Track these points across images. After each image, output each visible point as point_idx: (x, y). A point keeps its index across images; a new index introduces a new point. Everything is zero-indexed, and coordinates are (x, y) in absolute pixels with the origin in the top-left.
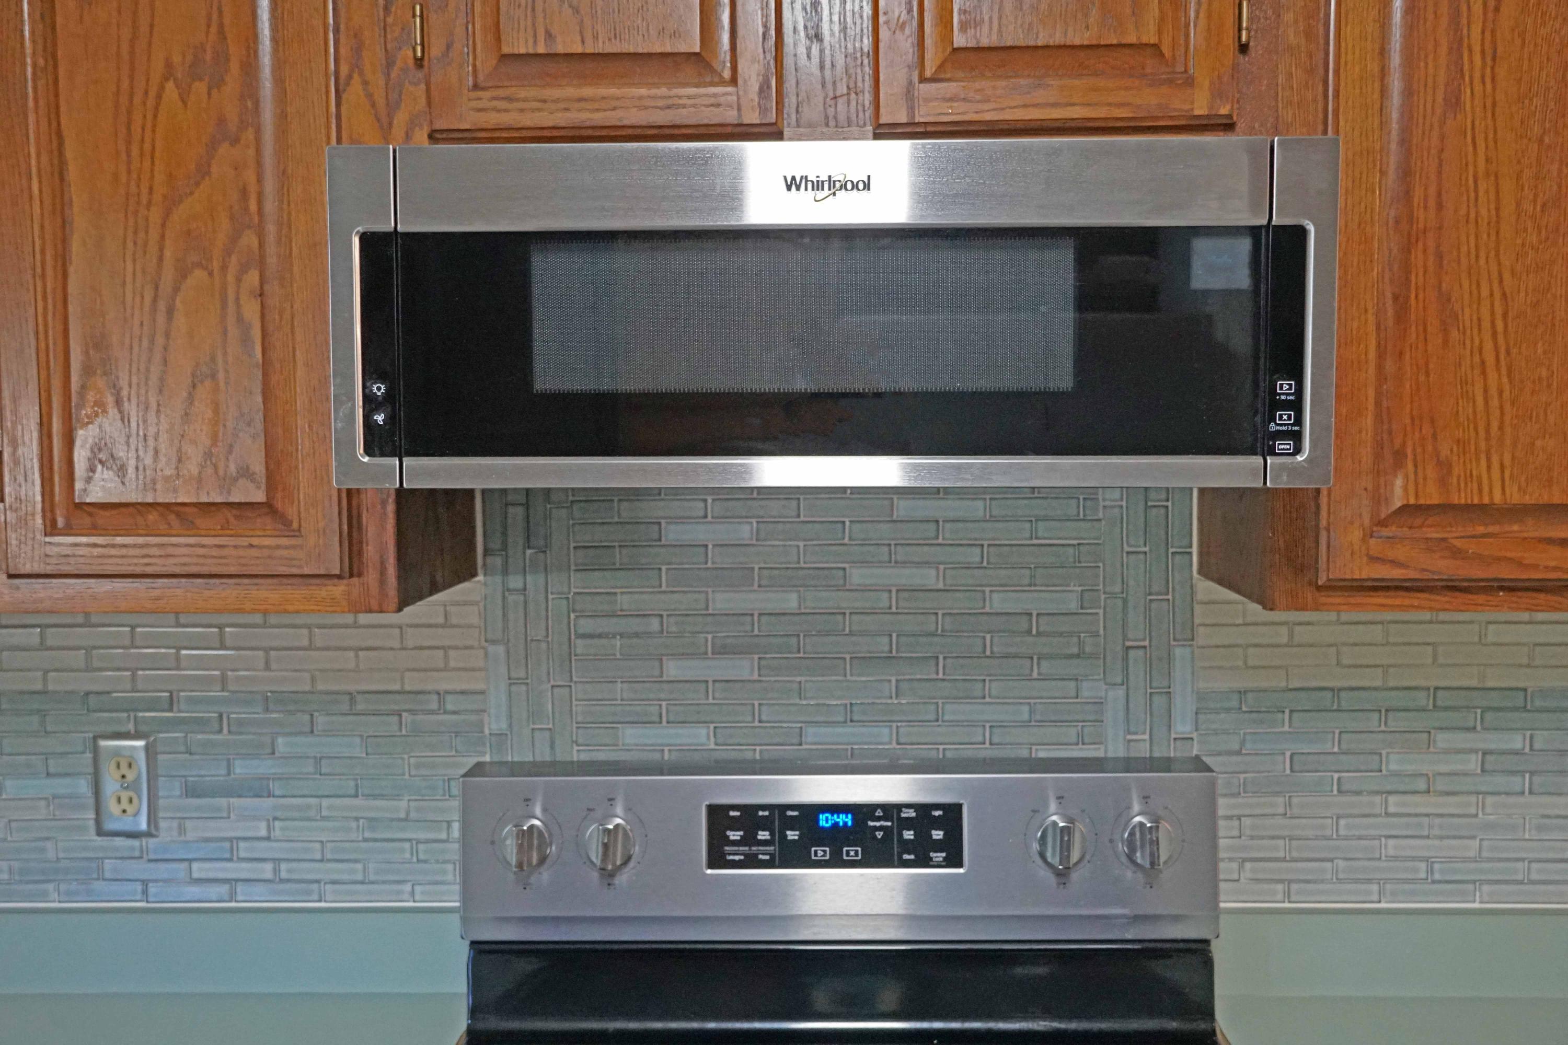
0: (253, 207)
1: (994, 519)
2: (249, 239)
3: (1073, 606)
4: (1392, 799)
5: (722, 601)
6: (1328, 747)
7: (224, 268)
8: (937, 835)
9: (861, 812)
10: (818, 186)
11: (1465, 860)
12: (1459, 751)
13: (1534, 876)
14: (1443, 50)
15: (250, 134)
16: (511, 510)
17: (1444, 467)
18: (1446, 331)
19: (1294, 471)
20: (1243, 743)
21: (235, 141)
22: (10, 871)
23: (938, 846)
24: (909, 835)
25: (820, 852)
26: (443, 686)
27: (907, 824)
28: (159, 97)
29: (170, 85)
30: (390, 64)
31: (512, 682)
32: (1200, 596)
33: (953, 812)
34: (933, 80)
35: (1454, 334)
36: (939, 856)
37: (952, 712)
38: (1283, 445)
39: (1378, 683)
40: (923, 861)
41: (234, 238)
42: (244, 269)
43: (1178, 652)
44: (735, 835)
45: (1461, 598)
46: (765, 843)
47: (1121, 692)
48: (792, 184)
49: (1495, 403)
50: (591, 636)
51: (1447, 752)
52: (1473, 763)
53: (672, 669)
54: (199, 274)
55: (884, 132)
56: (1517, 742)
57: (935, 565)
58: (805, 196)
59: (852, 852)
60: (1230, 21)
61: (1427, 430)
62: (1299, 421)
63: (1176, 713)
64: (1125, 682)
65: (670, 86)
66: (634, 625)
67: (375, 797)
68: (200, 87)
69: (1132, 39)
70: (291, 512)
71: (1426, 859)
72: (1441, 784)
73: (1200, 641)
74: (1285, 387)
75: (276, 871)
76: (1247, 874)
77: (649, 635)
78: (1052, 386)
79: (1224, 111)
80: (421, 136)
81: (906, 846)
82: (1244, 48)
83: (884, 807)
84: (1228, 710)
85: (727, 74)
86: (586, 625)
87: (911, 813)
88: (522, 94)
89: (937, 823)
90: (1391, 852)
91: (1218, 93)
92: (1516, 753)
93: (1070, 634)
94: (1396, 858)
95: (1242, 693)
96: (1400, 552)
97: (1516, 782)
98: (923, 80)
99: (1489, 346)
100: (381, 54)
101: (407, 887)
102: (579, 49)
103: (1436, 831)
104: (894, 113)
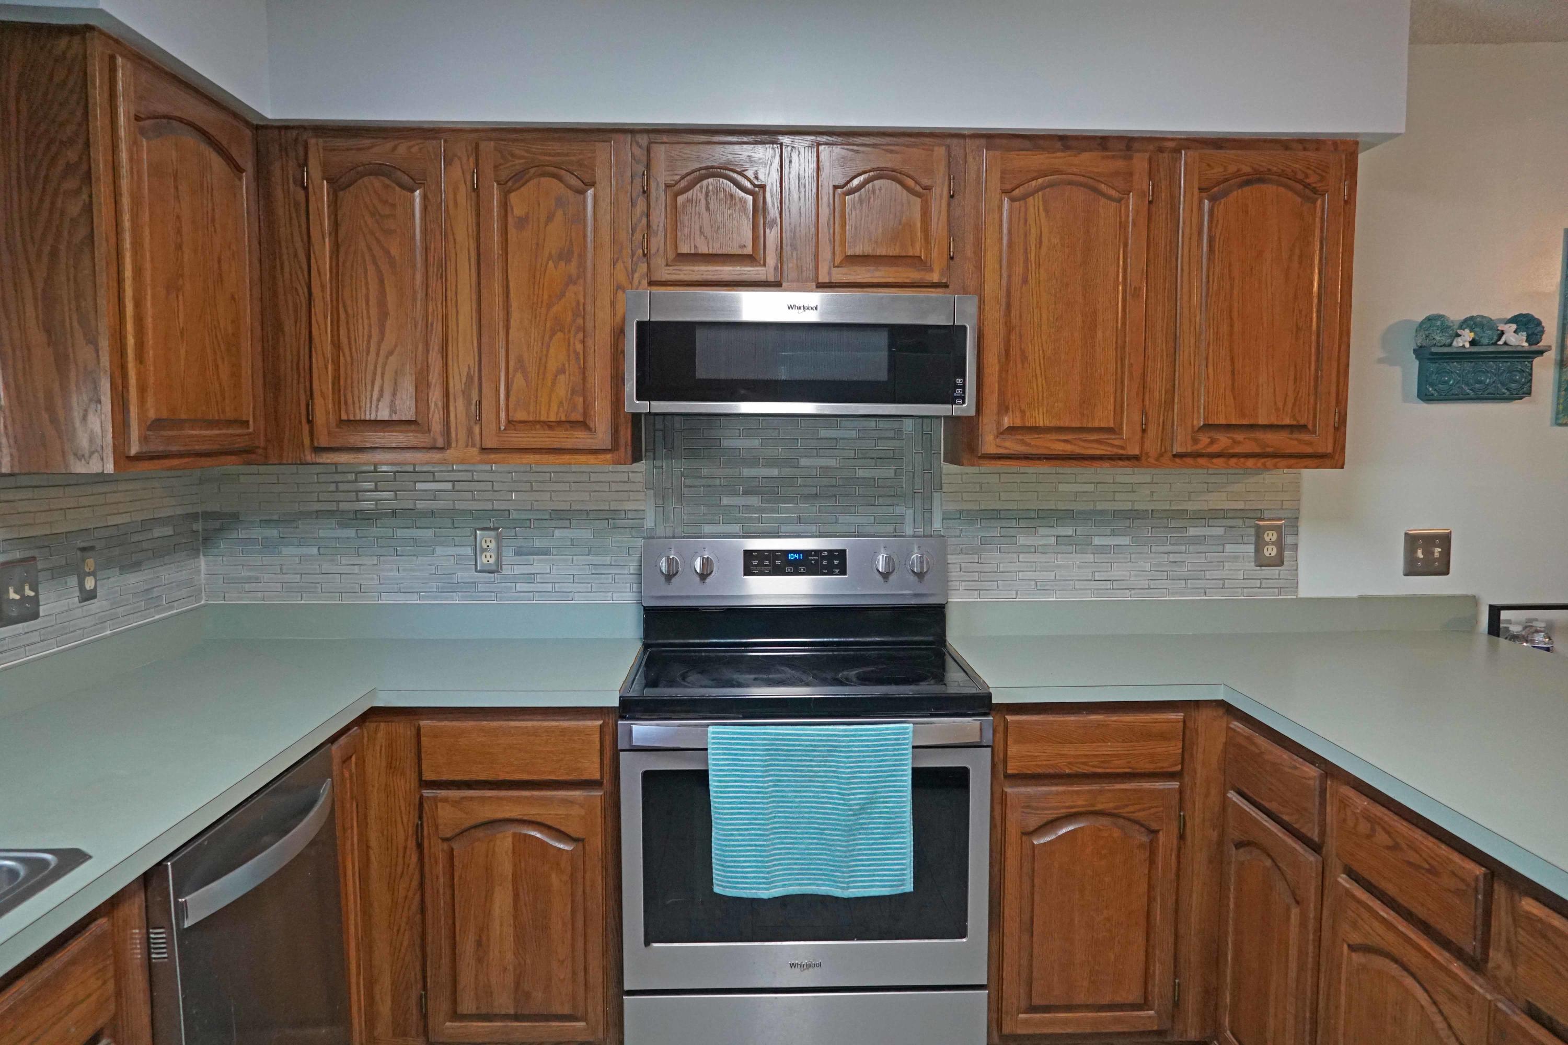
0: (581, 308)
1: (860, 439)
2: (580, 321)
3: (892, 475)
4: (1021, 555)
5: (747, 472)
6: (995, 534)
7: (569, 331)
8: (836, 562)
9: (806, 553)
10: (799, 308)
11: (1050, 580)
12: (1047, 536)
13: (1077, 587)
14: (1021, 262)
15: (581, 281)
16: (657, 433)
17: (1023, 412)
18: (1023, 364)
19: (963, 410)
20: (961, 532)
21: (575, 284)
22: (437, 588)
23: (837, 567)
24: (825, 562)
25: (789, 569)
26: (626, 508)
27: (824, 558)
28: (546, 266)
29: (551, 263)
30: (633, 255)
31: (657, 506)
32: (944, 471)
33: (843, 553)
34: (838, 267)
35: (1026, 365)
36: (837, 571)
37: (841, 519)
38: (959, 401)
39: (1016, 507)
40: (831, 573)
41: (574, 321)
42: (577, 333)
43: (935, 494)
44: (755, 563)
45: (1031, 462)
46: (766, 566)
47: (911, 511)
48: (790, 307)
49: (1040, 389)
50: (690, 487)
51: (1042, 536)
52: (1052, 541)
53: (725, 501)
54: (559, 334)
55: (821, 286)
56: (1070, 532)
57: (835, 457)
58: (795, 311)
59: (802, 569)
60: (946, 250)
61: (1017, 398)
62: (964, 392)
63: (934, 520)
64: (913, 507)
65: (741, 266)
66: (710, 482)
67: (597, 555)
68: (562, 263)
69: (911, 254)
70: (592, 425)
71: (1034, 580)
72: (1040, 549)
73: (944, 489)
74: (959, 381)
75: (553, 587)
76: (962, 587)
77: (715, 486)
78: (879, 379)
79: (944, 281)
80: (645, 282)
81: (824, 567)
82: (952, 258)
83: (816, 551)
84: (955, 519)
85: (762, 262)
86: (688, 482)
87: (826, 554)
88: (685, 268)
89: (836, 558)
90: (1021, 577)
91: (942, 274)
92: (1071, 536)
93: (891, 487)
94: (1023, 580)
95: (961, 512)
96: (1007, 444)
97: (1070, 549)
98: (835, 267)
99: (1038, 368)
100: (630, 251)
101: (610, 594)
102: (707, 252)
103: (1038, 569)
104: (824, 278)
